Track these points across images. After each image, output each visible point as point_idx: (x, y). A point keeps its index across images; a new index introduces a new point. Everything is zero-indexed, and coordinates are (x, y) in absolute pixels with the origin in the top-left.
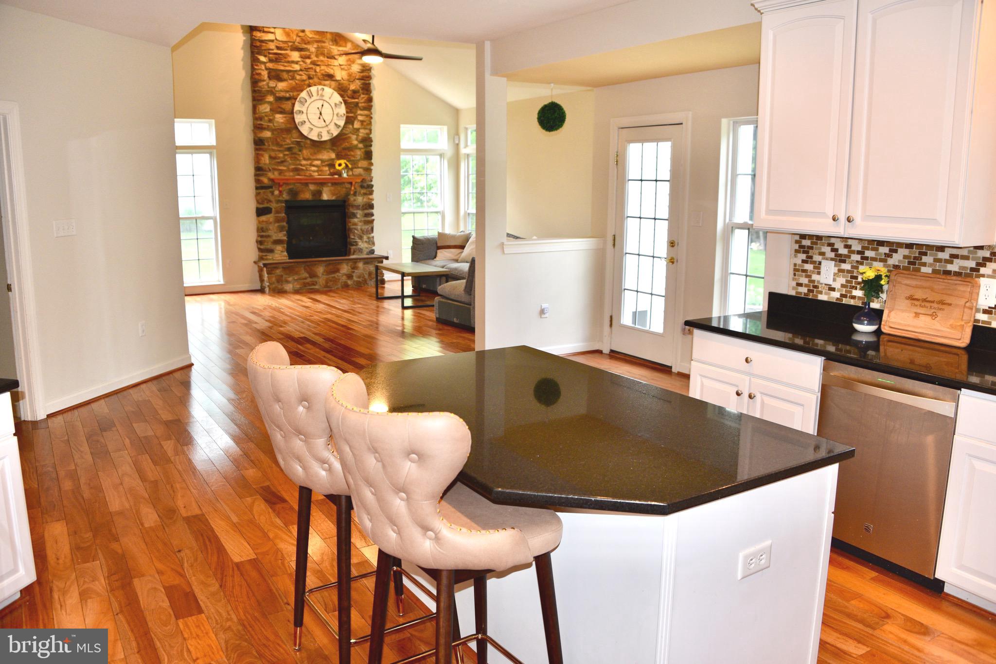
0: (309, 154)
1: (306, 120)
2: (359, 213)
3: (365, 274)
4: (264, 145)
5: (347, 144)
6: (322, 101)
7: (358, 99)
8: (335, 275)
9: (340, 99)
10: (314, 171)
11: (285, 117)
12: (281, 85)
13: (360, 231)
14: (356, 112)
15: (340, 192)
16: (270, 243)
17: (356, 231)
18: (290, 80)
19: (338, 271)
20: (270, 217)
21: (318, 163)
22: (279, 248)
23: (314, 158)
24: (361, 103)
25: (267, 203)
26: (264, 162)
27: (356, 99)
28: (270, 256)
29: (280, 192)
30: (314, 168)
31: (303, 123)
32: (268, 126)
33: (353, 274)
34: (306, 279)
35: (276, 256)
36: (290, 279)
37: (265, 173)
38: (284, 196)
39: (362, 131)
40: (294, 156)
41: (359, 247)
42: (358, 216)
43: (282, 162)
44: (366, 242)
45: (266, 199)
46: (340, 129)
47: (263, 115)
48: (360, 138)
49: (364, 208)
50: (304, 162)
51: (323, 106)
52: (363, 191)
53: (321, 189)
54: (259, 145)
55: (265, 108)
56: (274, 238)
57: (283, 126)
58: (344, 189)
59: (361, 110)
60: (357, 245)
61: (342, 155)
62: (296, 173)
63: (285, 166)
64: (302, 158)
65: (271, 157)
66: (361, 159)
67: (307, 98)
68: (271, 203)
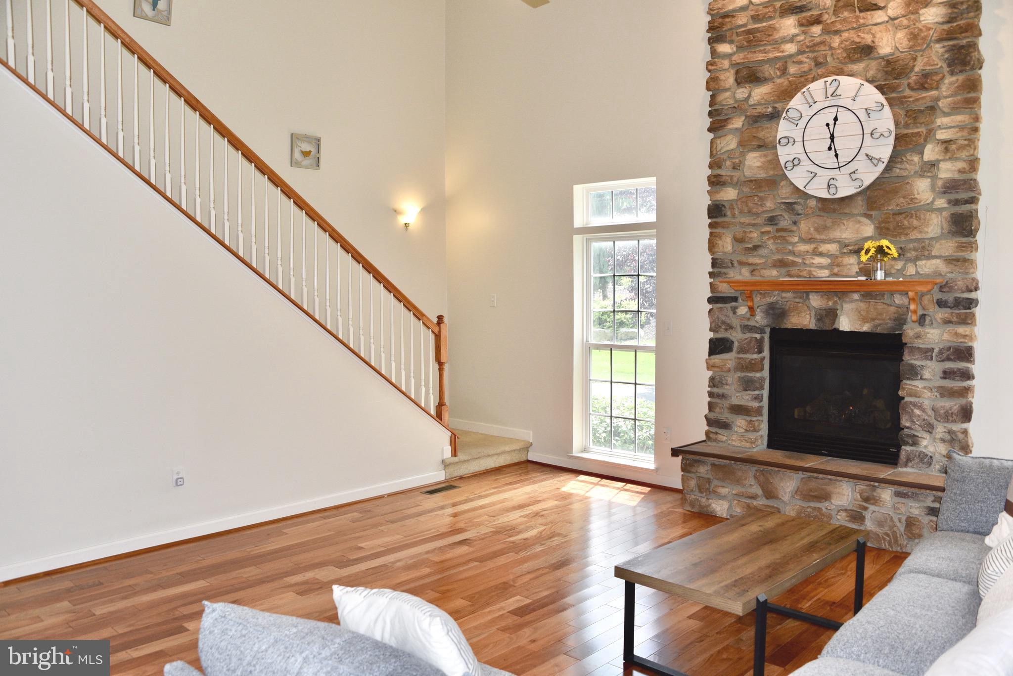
0: (812, 229)
1: (803, 157)
2: (931, 370)
3: (896, 520)
4: (725, 215)
5: (902, 200)
6: (835, 109)
7: (937, 88)
8: (823, 505)
9: (881, 98)
10: (822, 267)
11: (765, 156)
12: (759, 93)
13: (930, 412)
14: (933, 122)
15: (881, 314)
16: (726, 410)
17: (917, 412)
18: (779, 77)
19: (825, 497)
20: (728, 359)
21: (832, 248)
22: (740, 423)
23: (823, 237)
24: (946, 97)
25: (726, 330)
26: (721, 248)
27: (932, 89)
28: (723, 435)
29: (751, 309)
30: (818, 260)
31: (795, 163)
32: (732, 177)
33: (864, 513)
34: (754, 497)
35: (734, 437)
36: (724, 491)
37: (724, 270)
38: (758, 318)
39: (943, 166)
40: (782, 235)
41: (921, 449)
42: (927, 374)
43: (756, 248)
44: (943, 440)
45: (724, 323)
46: (881, 167)
47: (725, 157)
48: (940, 183)
49: (945, 355)
50: (802, 247)
51: (836, 119)
52: (941, 314)
53: (838, 307)
54: (716, 217)
55: (729, 143)
56: (735, 401)
57: (762, 175)
58: (892, 309)
59: (946, 114)
60: (915, 443)
61: (888, 229)
62: (783, 271)
63: (762, 257)
64: (796, 239)
65: (737, 240)
66: (942, 237)
67: (803, 108)
68: (732, 331)
